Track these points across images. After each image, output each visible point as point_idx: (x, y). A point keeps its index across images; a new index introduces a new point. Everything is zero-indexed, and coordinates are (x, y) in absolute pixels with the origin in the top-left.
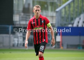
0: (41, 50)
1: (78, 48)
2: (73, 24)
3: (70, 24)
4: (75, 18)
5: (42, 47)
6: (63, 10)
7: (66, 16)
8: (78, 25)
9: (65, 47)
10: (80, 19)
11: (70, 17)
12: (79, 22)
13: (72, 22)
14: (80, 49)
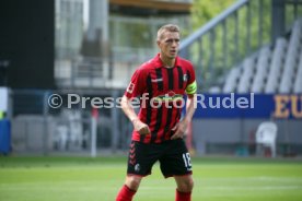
9: (201, 150)
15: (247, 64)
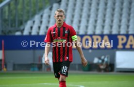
0: (63, 72)
1: (32, 69)
2: (22, 31)
3: (17, 31)
4: (26, 21)
5: (64, 69)
6: (7, 8)
7: (12, 18)
8: (30, 33)
9: (10, 68)
10: (34, 22)
11: (17, 19)
12: (32, 28)
13: (22, 28)
14: (34, 71)
15: (37, 18)
